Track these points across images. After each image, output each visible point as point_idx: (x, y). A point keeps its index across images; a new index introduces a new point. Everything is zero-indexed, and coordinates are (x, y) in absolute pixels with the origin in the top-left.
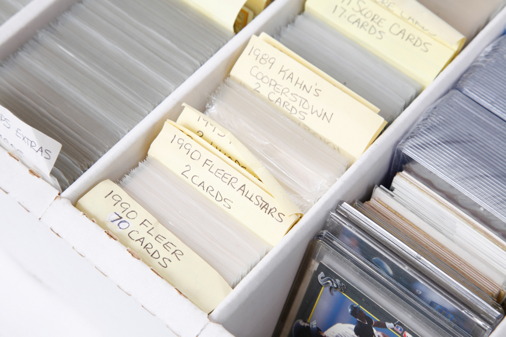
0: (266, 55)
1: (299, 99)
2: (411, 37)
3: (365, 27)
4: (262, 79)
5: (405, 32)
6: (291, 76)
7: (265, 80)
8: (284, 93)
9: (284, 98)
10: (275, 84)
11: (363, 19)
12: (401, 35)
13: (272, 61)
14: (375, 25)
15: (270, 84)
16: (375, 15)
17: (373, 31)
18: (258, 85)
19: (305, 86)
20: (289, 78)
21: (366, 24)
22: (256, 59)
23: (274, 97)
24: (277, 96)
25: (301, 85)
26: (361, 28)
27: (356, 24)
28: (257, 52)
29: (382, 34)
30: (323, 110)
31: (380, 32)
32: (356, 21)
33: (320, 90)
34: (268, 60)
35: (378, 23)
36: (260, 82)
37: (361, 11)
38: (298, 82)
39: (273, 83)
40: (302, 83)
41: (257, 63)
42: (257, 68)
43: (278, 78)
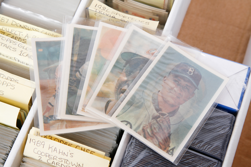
0: (39, 141)
1: (64, 160)
4: (41, 154)
6: (55, 150)
7: (43, 154)
8: (55, 159)
9: (56, 162)
13: (43, 143)
15: (46, 156)
18: (40, 158)
19: (64, 153)
20: (55, 151)
23: (50, 162)
24: (52, 160)
28: (34, 141)
30: (77, 163)
33: (73, 154)
34: (41, 144)
36: (40, 155)
38: (60, 152)
39: (47, 155)
40: (62, 152)
41: (35, 146)
42: (36, 149)
43: (49, 152)
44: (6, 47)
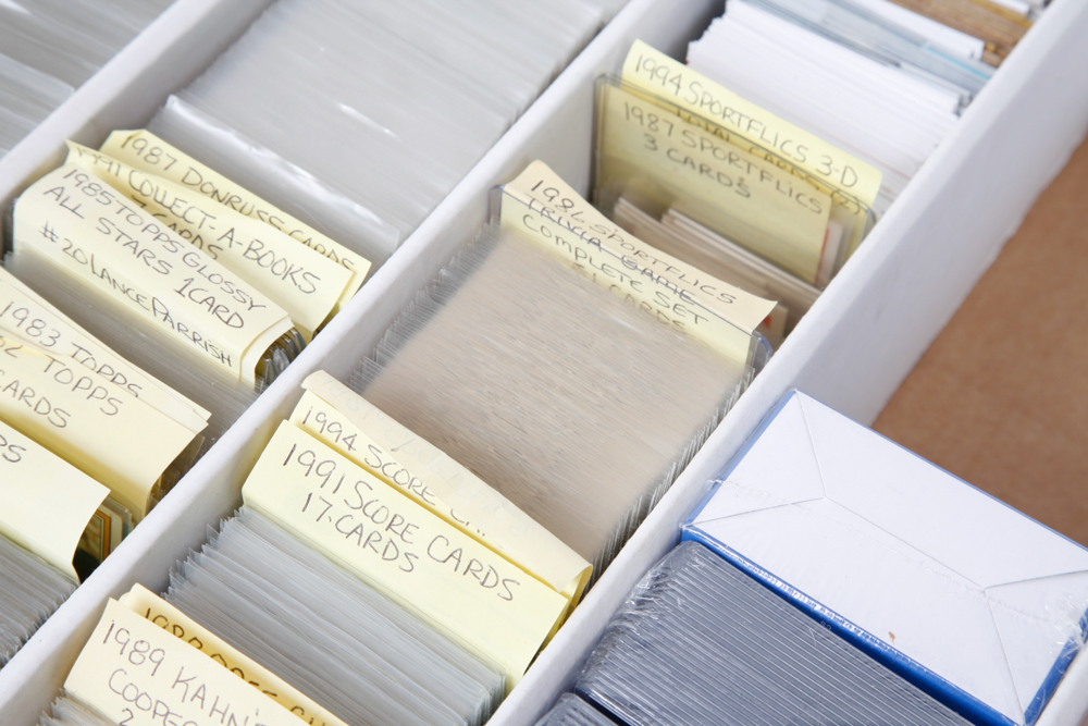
0: (142, 642)
2: (475, 566)
3: (374, 544)
4: (136, 699)
5: (460, 555)
6: (200, 694)
7: (143, 702)
10: (164, 711)
11: (369, 527)
12: (452, 562)
13: (157, 656)
14: (397, 539)
15: (155, 712)
16: (395, 516)
17: (391, 553)
18: (128, 715)
19: (232, 717)
20: (196, 698)
21: (375, 537)
22: (121, 653)
25: (224, 715)
26: (365, 546)
27: (355, 536)
28: (123, 637)
29: (411, 558)
31: (406, 554)
32: (355, 530)
34: (147, 655)
35: (401, 535)
36: (132, 706)
37: (363, 507)
38: (217, 707)
39: (162, 710)
40: (226, 710)
41: (123, 661)
42: (122, 673)
43: (172, 698)
44: (135, 249)
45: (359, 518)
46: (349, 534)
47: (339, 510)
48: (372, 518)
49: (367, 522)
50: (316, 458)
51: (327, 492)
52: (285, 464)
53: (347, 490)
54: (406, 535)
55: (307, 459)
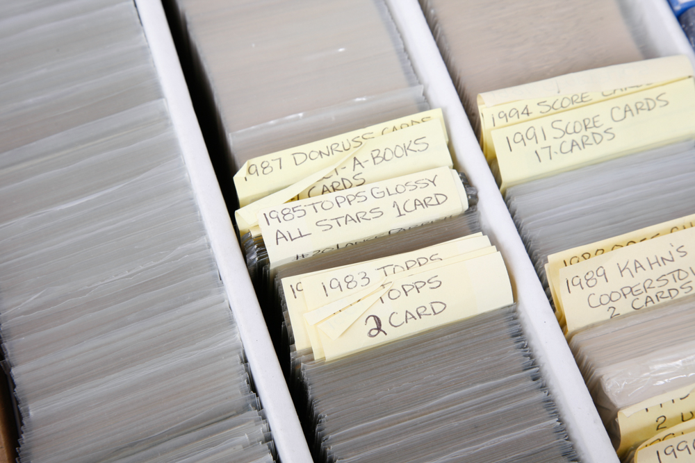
0: (587, 274)
1: (670, 277)
2: (639, 106)
3: (588, 142)
4: (610, 299)
5: (629, 107)
6: (638, 265)
7: (614, 297)
8: (649, 288)
9: (652, 293)
10: (629, 289)
11: (577, 137)
12: (629, 114)
13: (601, 272)
14: (594, 130)
15: (624, 295)
16: (584, 121)
17: (598, 138)
18: (612, 310)
19: (662, 259)
20: (638, 269)
21: (585, 139)
22: (583, 288)
23: (640, 303)
24: (643, 298)
25: (658, 262)
26: (584, 147)
27: (576, 148)
28: (576, 281)
29: (609, 131)
31: (605, 132)
32: (572, 146)
33: (682, 246)
34: (595, 276)
35: (595, 126)
36: (611, 304)
37: (566, 132)
38: (651, 263)
39: (627, 291)
40: (657, 259)
41: (588, 291)
42: (592, 296)
43: (627, 280)
45: (568, 138)
46: (571, 150)
47: (555, 145)
48: (575, 132)
49: (575, 137)
50: (522, 133)
51: (542, 143)
52: (511, 150)
53: (551, 133)
54: (597, 124)
55: (518, 138)
